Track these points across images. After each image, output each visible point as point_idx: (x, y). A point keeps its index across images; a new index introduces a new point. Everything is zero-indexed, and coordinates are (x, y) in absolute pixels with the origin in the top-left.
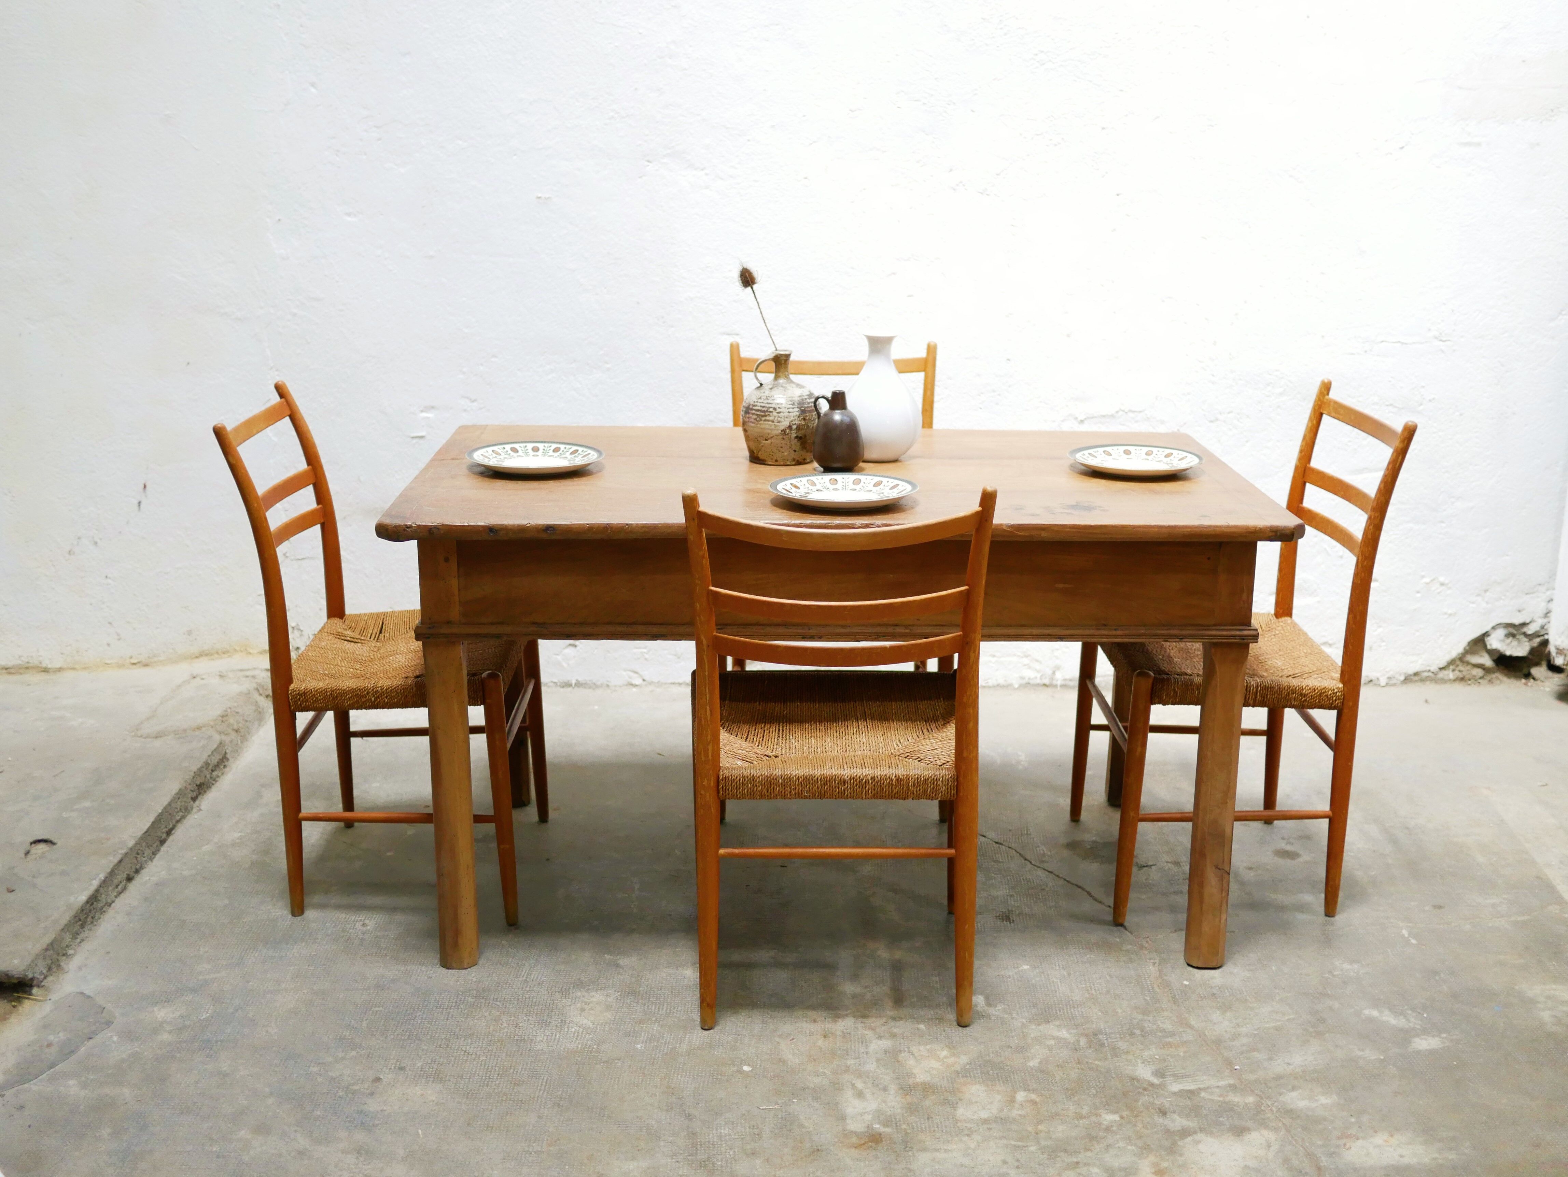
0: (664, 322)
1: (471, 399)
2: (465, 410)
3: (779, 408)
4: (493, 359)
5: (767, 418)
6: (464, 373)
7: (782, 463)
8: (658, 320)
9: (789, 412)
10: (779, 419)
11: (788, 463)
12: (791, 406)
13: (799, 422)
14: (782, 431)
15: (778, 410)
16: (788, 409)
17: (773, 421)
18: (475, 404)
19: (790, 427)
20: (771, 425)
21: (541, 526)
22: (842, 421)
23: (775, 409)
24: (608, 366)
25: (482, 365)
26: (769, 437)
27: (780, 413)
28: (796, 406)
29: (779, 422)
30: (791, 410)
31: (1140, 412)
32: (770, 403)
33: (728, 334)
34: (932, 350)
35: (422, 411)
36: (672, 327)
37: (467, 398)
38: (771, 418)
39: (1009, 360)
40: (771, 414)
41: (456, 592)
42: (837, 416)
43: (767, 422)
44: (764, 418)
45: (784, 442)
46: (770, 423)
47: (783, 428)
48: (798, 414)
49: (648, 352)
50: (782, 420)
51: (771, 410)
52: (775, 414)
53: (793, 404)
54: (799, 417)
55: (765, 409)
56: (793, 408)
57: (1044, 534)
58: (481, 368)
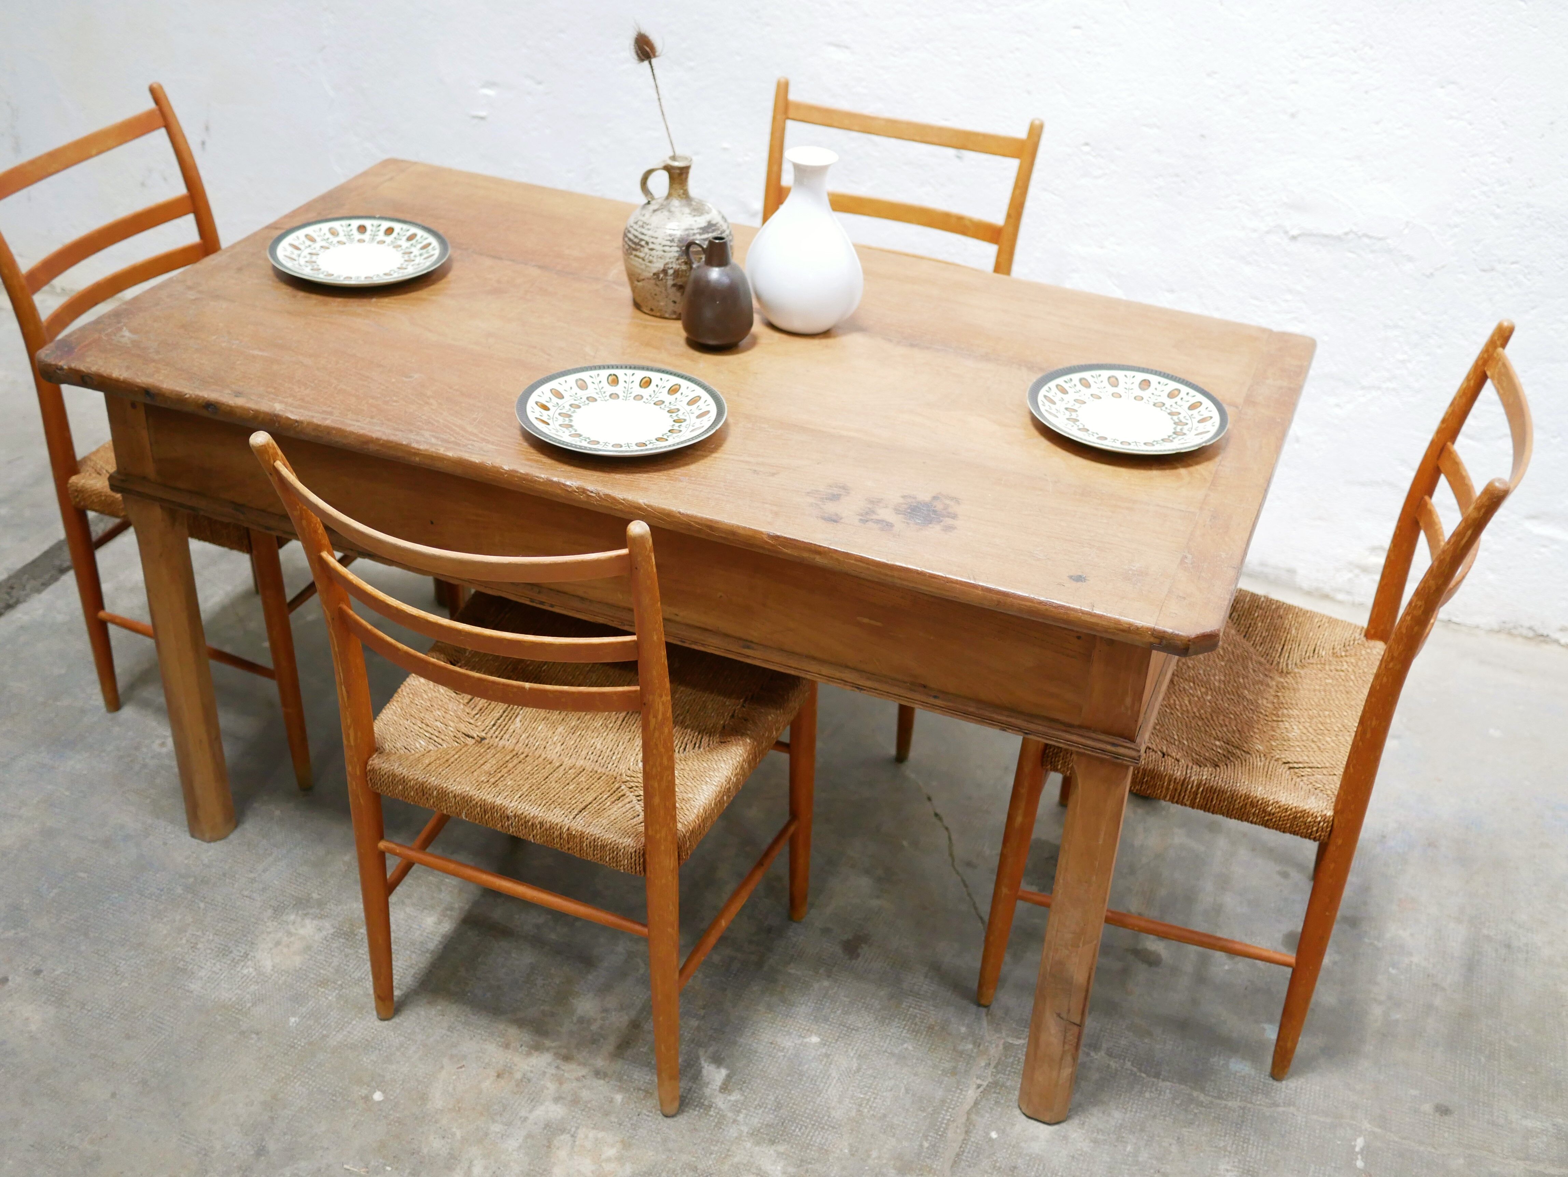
0: (759, 18)
1: (536, 81)
2: (530, 93)
3: (653, 243)
5: (638, 253)
7: (658, 314)
8: (752, 13)
9: (664, 251)
10: (651, 258)
11: (667, 316)
12: (668, 243)
13: (678, 267)
14: (654, 274)
15: (651, 246)
16: (664, 246)
17: (643, 260)
18: (541, 87)
19: (665, 271)
20: (641, 264)
22: (718, 282)
23: (647, 243)
26: (641, 277)
27: (652, 249)
28: (675, 244)
29: (650, 262)
30: (667, 249)
32: (643, 234)
33: (836, 45)
34: (1036, 132)
35: (484, 86)
36: (768, 25)
37: (532, 78)
38: (642, 255)
40: (642, 249)
41: (148, 445)
42: (715, 274)
43: (637, 259)
44: (634, 253)
45: (658, 289)
46: (640, 260)
47: (655, 270)
48: (677, 255)
50: (654, 260)
51: (643, 243)
52: (646, 250)
53: (672, 241)
54: (678, 259)
55: (636, 240)
56: (671, 247)
57: (818, 559)
58: (548, 43)
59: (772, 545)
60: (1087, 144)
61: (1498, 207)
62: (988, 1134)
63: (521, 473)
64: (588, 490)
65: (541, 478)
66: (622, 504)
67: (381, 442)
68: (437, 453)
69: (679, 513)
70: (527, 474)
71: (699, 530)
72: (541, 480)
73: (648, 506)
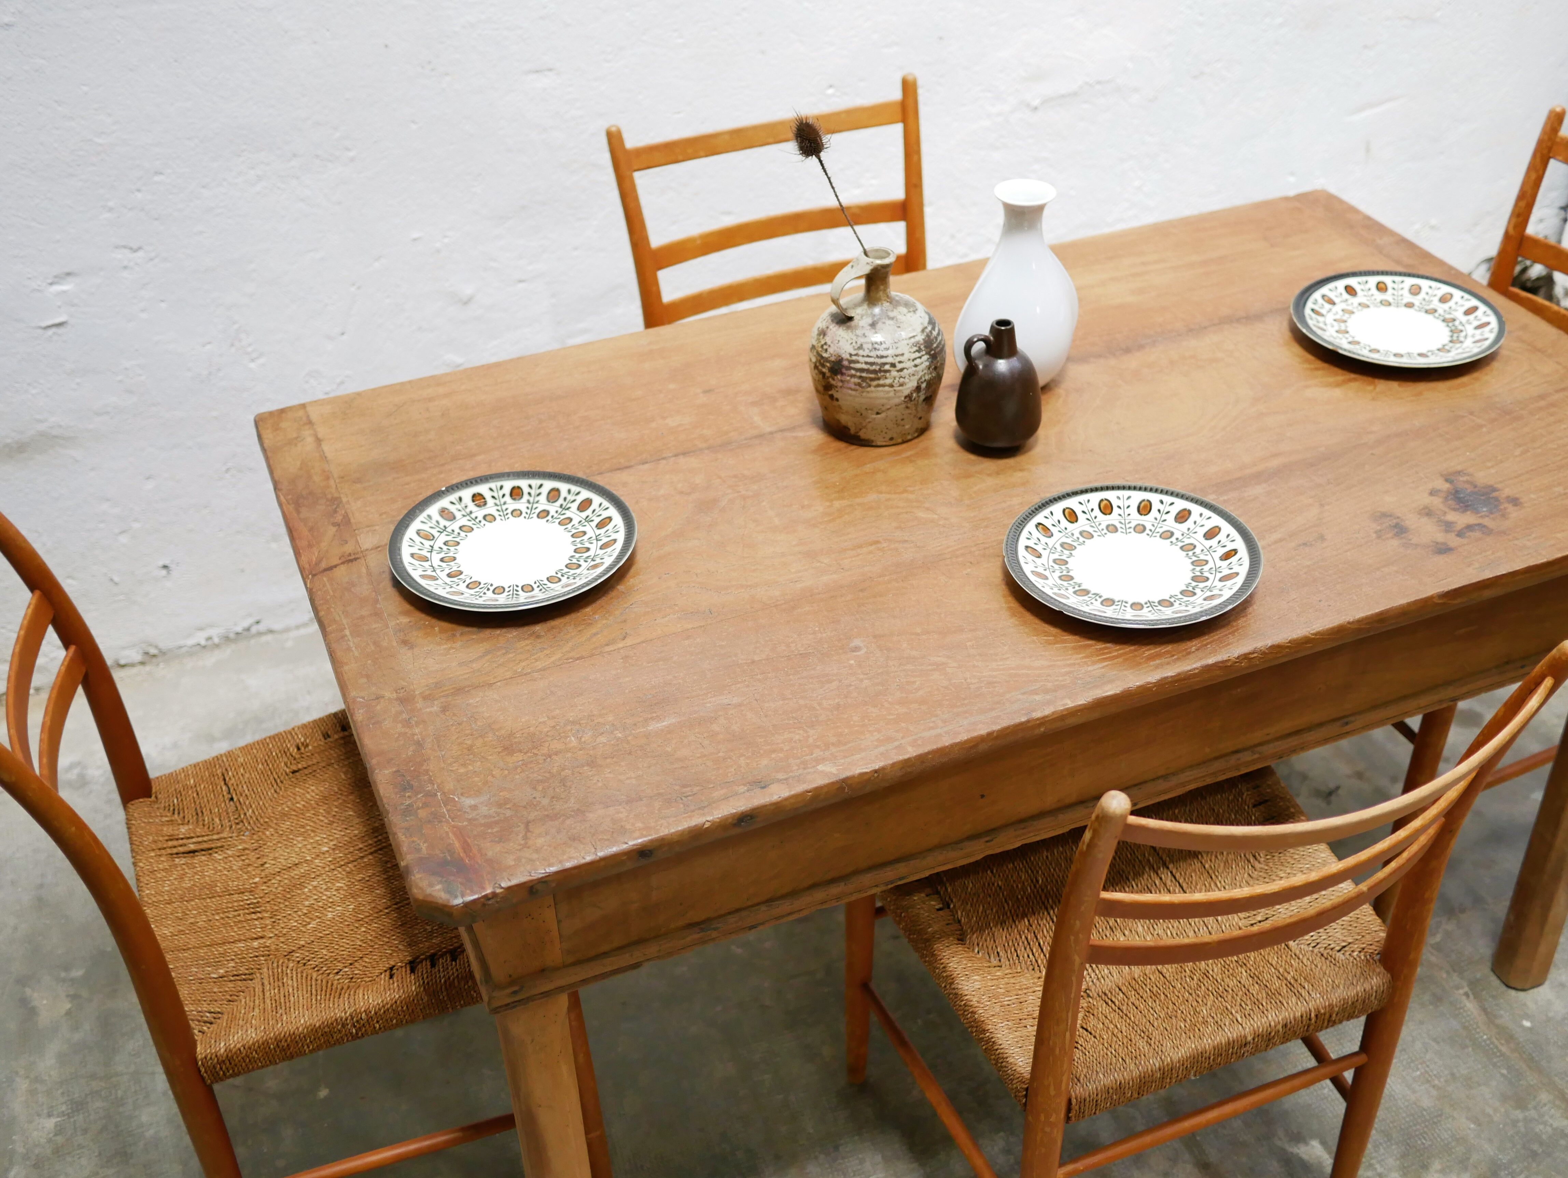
0: (433, 70)
1: (131, 249)
2: (125, 267)
3: (900, 362)
4: (157, 178)
5: (881, 382)
6: (111, 210)
7: (900, 440)
8: (423, 67)
9: (916, 366)
10: (902, 380)
11: (909, 437)
12: (917, 355)
13: (930, 376)
14: (906, 397)
15: (899, 366)
16: (913, 360)
17: (891, 386)
18: (140, 254)
19: (918, 389)
20: (888, 392)
21: (730, 820)
22: (1011, 371)
23: (893, 365)
24: (351, 154)
25: (139, 190)
26: (884, 408)
27: (901, 370)
28: (924, 353)
29: (901, 385)
30: (918, 361)
31: (1108, 82)
32: (882, 357)
34: (909, 87)
35: (51, 284)
37: (125, 247)
38: (888, 381)
39: (941, 38)
40: (888, 374)
42: (1002, 365)
43: (881, 389)
44: (875, 383)
45: (908, 411)
46: (887, 388)
47: (907, 392)
48: (927, 364)
50: (907, 380)
51: (887, 367)
52: (894, 373)
53: (919, 351)
54: (929, 369)
55: (877, 368)
56: (920, 357)
57: (1488, 594)
58: (139, 195)
59: (1444, 604)
62: (1522, 1026)
63: (1172, 677)
64: (1250, 653)
65: (1195, 669)
66: (1288, 647)
68: (1067, 709)
70: (1179, 674)
71: (1366, 630)
72: (1197, 671)
73: (1315, 634)
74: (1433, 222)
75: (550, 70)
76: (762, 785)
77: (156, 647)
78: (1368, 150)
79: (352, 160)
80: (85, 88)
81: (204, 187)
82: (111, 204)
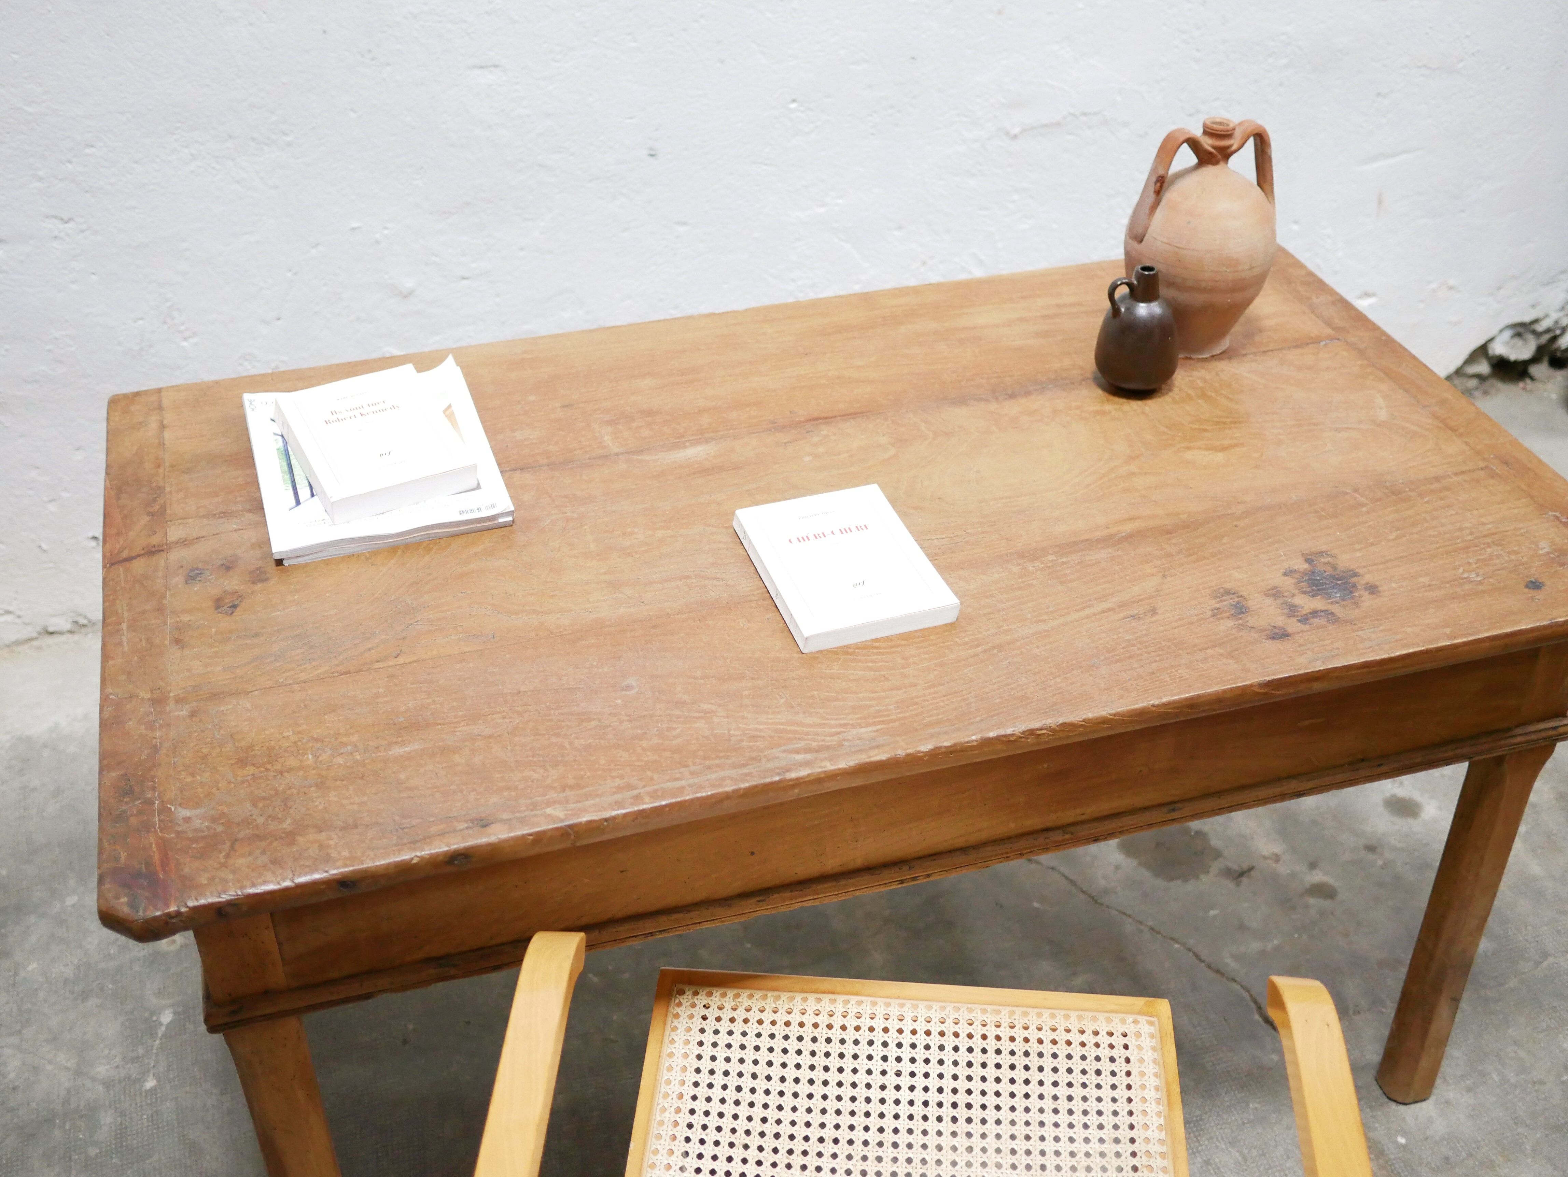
0: (373, 59)
4: (88, 151)
6: (41, 179)
8: (363, 56)
21: (441, 858)
24: (288, 139)
31: (1095, 114)
33: (482, 67)
36: (388, 64)
41: (275, 948)
49: (352, 110)
57: (1317, 687)
58: (70, 166)
59: (1265, 694)
60: (794, 101)
61: (1198, 50)
62: (1396, 1142)
63: (946, 747)
64: (1037, 729)
65: (973, 741)
66: (1082, 726)
67: (742, 792)
68: (825, 772)
69: (1153, 706)
70: (955, 745)
71: (1177, 715)
72: (975, 743)
73: (1115, 715)
74: (1452, 282)
75: (496, 66)
76: (483, 824)
77: (86, 617)
78: (1380, 202)
79: (289, 144)
80: (15, 56)
81: (136, 162)
82: (41, 173)
